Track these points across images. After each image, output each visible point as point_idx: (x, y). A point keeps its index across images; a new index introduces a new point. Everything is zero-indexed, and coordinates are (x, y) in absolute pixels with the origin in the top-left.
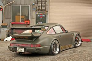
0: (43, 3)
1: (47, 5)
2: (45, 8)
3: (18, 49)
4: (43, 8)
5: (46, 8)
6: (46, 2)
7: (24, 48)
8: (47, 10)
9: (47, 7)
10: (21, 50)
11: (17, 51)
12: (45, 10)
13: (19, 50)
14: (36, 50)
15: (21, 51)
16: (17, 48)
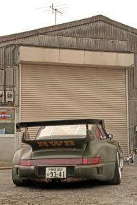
0: (8, 89)
1: (17, 93)
2: (12, 100)
3: (48, 171)
4: (8, 100)
5: (14, 100)
6: (14, 86)
7: (65, 169)
8: (16, 103)
9: (17, 97)
10: (58, 172)
11: (47, 177)
12: (12, 104)
13: (52, 173)
14: (96, 169)
15: (58, 176)
16: (47, 169)
